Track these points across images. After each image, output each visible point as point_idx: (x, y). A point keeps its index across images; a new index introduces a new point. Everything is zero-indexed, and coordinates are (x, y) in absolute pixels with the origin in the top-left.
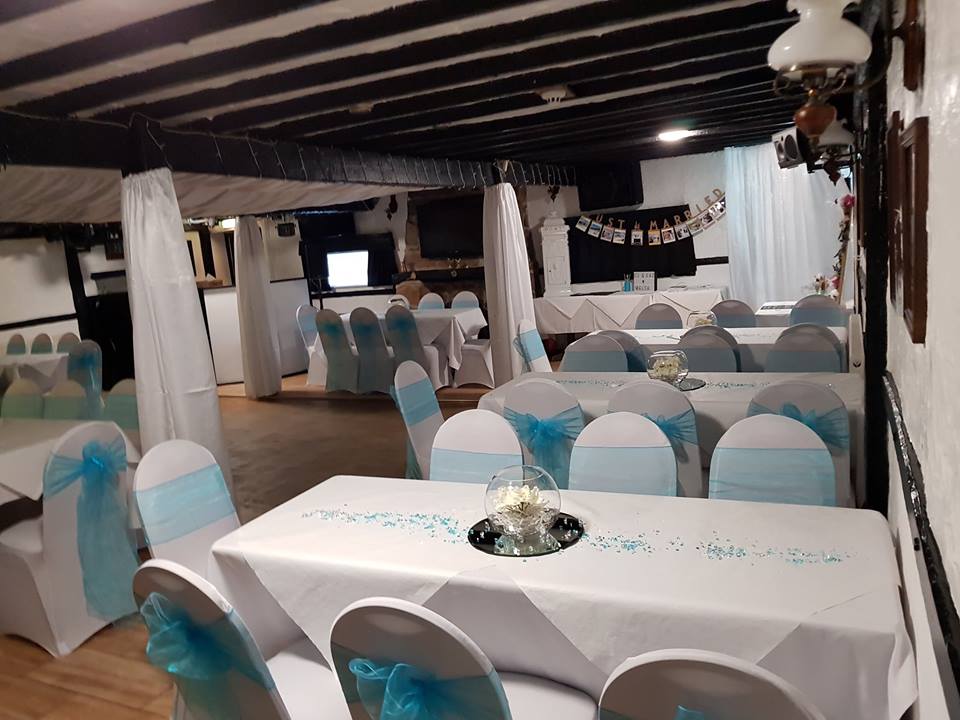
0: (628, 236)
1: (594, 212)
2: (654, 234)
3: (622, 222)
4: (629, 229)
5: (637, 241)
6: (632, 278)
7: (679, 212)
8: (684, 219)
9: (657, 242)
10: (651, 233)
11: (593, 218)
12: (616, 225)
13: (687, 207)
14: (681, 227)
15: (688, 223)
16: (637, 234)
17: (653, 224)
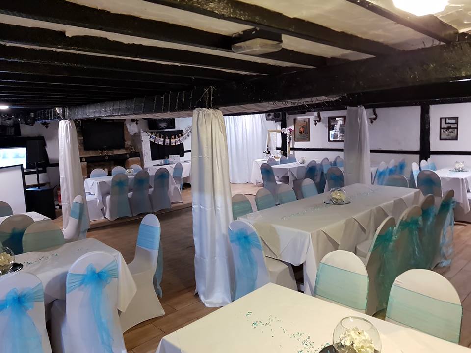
0: (164, 141)
1: (152, 131)
2: (173, 141)
3: (162, 135)
4: (165, 138)
5: (167, 143)
6: (168, 158)
7: (180, 133)
8: (182, 136)
9: (174, 144)
10: (172, 140)
11: (152, 133)
12: (160, 137)
13: (182, 131)
14: (181, 138)
15: (183, 137)
16: (168, 141)
17: (173, 137)
